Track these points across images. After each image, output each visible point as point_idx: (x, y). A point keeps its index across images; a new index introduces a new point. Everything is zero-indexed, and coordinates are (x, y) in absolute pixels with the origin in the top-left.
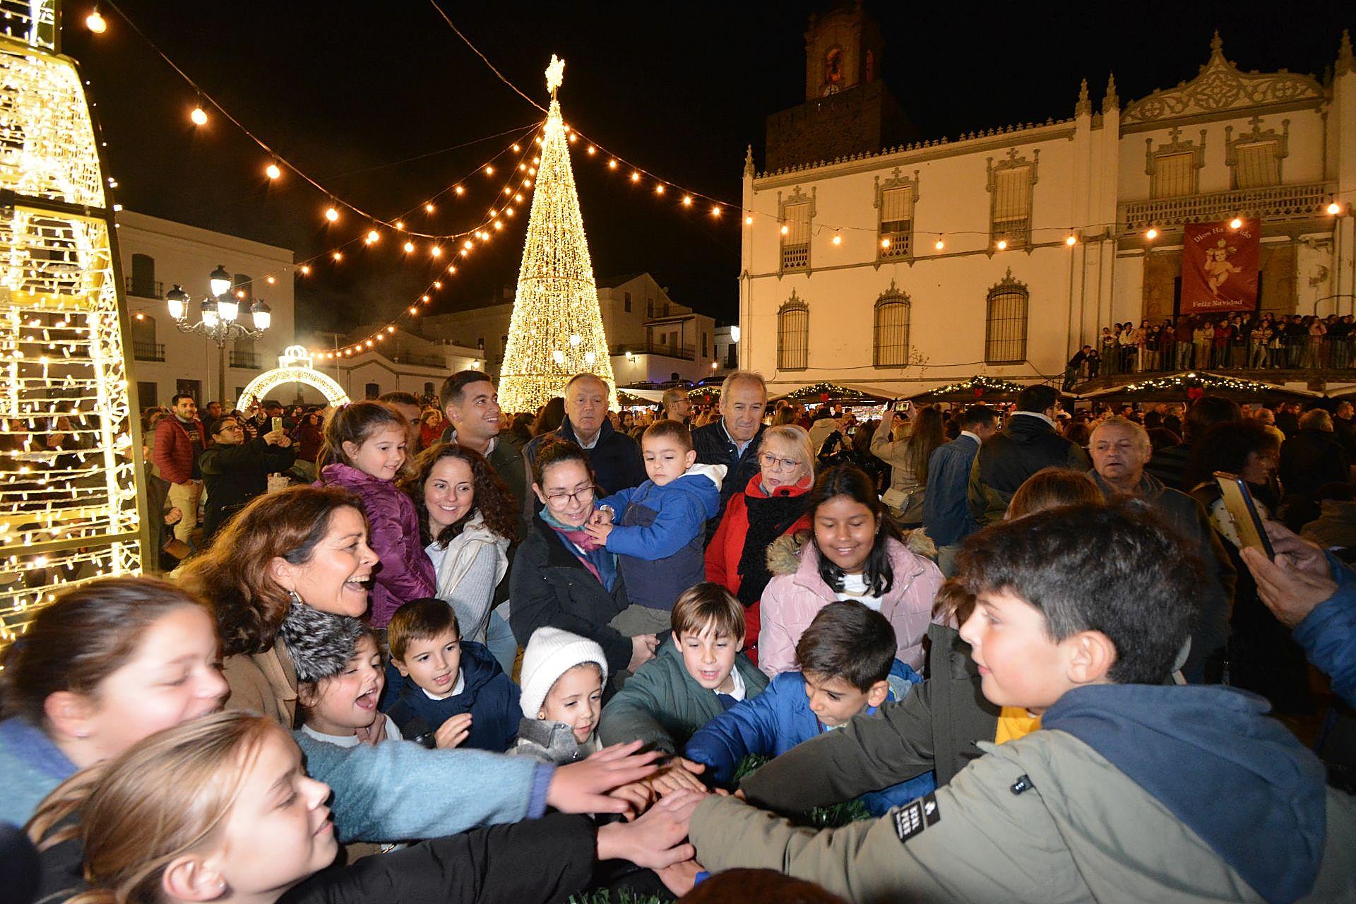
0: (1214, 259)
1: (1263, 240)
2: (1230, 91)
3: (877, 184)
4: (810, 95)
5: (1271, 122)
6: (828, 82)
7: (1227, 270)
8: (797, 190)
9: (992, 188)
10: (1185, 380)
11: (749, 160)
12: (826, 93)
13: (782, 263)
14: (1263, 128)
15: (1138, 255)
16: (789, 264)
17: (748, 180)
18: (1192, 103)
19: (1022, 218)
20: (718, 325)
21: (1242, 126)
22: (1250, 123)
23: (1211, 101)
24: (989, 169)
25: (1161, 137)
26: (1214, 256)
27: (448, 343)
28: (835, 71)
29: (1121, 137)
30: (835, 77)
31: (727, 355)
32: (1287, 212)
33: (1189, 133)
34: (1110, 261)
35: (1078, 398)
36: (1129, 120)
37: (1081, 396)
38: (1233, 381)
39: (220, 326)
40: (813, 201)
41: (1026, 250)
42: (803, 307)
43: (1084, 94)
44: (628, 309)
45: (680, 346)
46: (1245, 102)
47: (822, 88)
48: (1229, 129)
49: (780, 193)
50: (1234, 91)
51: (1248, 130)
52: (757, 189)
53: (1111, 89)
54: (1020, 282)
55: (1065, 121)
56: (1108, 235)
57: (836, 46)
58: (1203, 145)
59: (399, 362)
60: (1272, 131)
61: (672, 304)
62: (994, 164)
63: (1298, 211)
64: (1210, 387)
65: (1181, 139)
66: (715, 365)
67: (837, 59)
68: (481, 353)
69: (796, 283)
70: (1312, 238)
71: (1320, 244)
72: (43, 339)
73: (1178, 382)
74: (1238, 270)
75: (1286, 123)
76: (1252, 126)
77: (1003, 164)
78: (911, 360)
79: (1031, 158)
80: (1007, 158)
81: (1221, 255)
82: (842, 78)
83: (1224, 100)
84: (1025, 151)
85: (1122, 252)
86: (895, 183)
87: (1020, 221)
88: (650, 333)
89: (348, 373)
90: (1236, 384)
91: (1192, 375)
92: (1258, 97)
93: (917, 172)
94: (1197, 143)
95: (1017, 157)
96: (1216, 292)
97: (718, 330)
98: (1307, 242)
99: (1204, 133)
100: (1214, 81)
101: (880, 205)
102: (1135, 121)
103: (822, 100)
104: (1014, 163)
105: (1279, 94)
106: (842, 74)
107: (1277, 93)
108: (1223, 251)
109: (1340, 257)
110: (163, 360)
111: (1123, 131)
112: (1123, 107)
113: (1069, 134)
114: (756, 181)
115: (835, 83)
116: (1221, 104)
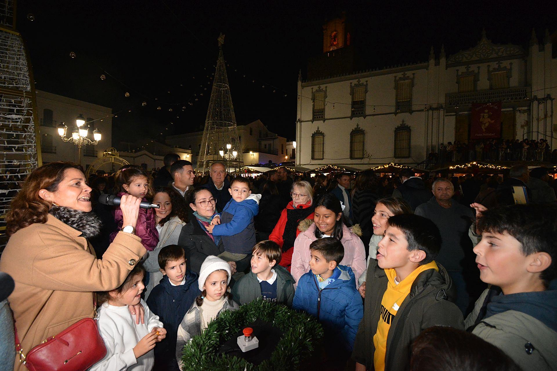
0: (483, 117)
1: (502, 110)
2: (489, 51)
3: (351, 86)
4: (325, 50)
5: (505, 64)
6: (332, 45)
7: (489, 122)
8: (319, 87)
9: (396, 87)
10: (472, 165)
11: (300, 75)
12: (331, 49)
13: (313, 117)
14: (502, 66)
15: (453, 115)
16: (316, 117)
17: (299, 83)
18: (474, 56)
19: (408, 100)
20: (288, 141)
21: (494, 65)
22: (497, 64)
23: (482, 55)
24: (395, 81)
25: (462, 69)
26: (483, 116)
27: (176, 147)
28: (335, 41)
29: (446, 69)
30: (335, 43)
31: (291, 153)
32: (512, 99)
33: (473, 68)
34: (443, 117)
35: (430, 172)
36: (450, 62)
37: (432, 171)
38: (491, 166)
39: (80, 139)
40: (325, 92)
41: (410, 113)
42: (322, 134)
43: (432, 52)
44: (251, 134)
45: (272, 149)
46: (495, 56)
47: (330, 47)
48: (489, 66)
49: (312, 88)
50: (491, 51)
51: (496, 66)
52: (303, 87)
53: (443, 50)
54: (407, 126)
55: (425, 62)
56: (442, 107)
57: (335, 31)
58: (479, 72)
59: (156, 155)
60: (505, 67)
61: (270, 132)
62: (397, 78)
63: (516, 99)
64: (482, 167)
65: (471, 70)
66: (286, 157)
67: (335, 36)
68: (190, 151)
69: (319, 124)
70: (521, 109)
71: (525, 111)
72: (5, 144)
73: (469, 165)
74: (493, 122)
75: (511, 64)
76: (498, 65)
77: (401, 79)
78: (365, 156)
79: (412, 76)
80: (402, 76)
81: (486, 115)
82: (338, 44)
83: (487, 55)
84: (409, 74)
85: (448, 114)
86: (358, 85)
87: (407, 101)
88: (260, 144)
89: (134, 159)
90: (492, 166)
91: (475, 163)
92: (500, 54)
93: (367, 81)
94: (476, 71)
95: (406, 76)
96: (484, 130)
97: (288, 143)
98: (520, 111)
99: (479, 67)
100: (483, 47)
101: (352, 93)
102: (453, 63)
103: (330, 52)
104: (405, 78)
105: (508, 52)
106: (337, 42)
107: (507, 52)
108: (487, 114)
109: (532, 117)
110: (55, 153)
111: (447, 67)
112: (447, 57)
113: (427, 68)
114: (303, 84)
115: (335, 45)
116: (485, 57)
